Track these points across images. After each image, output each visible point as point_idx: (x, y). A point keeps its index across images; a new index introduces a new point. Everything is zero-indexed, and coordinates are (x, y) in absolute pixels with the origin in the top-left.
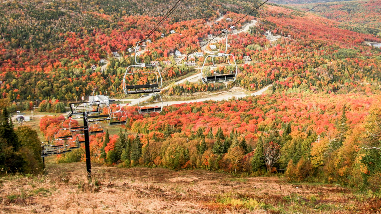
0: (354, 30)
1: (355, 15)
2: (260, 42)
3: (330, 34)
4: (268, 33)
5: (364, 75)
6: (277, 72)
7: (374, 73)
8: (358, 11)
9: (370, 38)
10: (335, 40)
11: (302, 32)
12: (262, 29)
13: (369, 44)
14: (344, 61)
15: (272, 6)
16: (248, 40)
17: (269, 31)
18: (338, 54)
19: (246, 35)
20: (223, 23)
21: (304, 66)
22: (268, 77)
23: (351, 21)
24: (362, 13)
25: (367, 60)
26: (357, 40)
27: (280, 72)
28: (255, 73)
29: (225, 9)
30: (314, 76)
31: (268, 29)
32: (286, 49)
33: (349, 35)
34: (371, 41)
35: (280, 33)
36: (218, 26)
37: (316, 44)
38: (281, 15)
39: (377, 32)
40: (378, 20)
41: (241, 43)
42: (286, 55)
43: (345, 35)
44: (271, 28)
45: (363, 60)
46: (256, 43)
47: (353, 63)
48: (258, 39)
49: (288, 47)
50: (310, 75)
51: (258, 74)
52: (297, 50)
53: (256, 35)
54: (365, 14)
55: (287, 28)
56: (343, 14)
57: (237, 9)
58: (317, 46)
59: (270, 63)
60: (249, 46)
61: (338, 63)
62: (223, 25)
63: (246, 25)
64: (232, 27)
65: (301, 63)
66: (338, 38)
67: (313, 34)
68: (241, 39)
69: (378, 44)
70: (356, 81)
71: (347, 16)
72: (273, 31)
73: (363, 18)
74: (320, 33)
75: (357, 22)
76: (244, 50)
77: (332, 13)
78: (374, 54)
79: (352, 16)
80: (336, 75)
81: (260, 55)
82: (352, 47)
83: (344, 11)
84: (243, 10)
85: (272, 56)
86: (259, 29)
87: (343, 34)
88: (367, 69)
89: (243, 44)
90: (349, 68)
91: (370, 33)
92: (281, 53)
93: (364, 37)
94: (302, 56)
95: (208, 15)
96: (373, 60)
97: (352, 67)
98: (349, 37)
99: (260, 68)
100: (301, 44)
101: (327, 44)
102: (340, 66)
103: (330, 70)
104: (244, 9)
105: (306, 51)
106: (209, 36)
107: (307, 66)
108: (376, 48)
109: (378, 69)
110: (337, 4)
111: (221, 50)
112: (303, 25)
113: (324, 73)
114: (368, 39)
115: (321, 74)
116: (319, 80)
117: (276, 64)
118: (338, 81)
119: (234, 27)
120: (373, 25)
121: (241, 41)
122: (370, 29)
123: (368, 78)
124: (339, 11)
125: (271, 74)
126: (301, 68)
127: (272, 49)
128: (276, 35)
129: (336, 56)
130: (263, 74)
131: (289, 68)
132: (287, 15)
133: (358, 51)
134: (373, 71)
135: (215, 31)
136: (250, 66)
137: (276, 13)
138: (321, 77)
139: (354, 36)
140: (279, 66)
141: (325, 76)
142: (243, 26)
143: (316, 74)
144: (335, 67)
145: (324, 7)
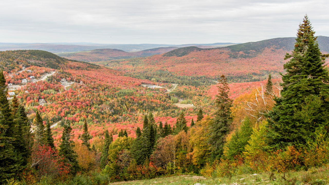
0: (135, 77)
1: (137, 67)
2: (55, 87)
3: (115, 80)
4: (64, 80)
5: (138, 107)
6: (66, 110)
7: (145, 106)
8: (139, 65)
9: (146, 82)
10: (118, 84)
11: (93, 79)
12: (58, 77)
13: (145, 86)
14: (123, 99)
15: (72, 62)
16: (45, 86)
17: (64, 79)
18: (119, 93)
19: (44, 83)
20: (23, 74)
21: (91, 104)
22: (58, 114)
23: (135, 72)
24: (142, 66)
25: (141, 96)
26: (136, 84)
27: (70, 110)
28: (48, 112)
29: (29, 64)
30: (98, 111)
31: (63, 78)
32: (77, 92)
33: (130, 80)
34: (147, 84)
35: (74, 80)
36: (18, 76)
37: (102, 87)
38: (79, 68)
39: (151, 78)
40: (153, 70)
41: (38, 89)
42: (76, 97)
43: (127, 80)
44: (66, 77)
45: (138, 97)
46: (51, 89)
47: (130, 100)
48: (54, 85)
49: (79, 90)
50: (95, 111)
51: (50, 113)
52: (86, 92)
53: (53, 82)
54: (144, 67)
55: (81, 76)
56: (129, 67)
57: (40, 64)
58: (103, 88)
59: (61, 103)
60: (45, 91)
61: (118, 100)
62: (23, 76)
63: (45, 75)
64: (31, 77)
65: (88, 102)
66: (121, 83)
67: (102, 80)
68: (39, 86)
69: (151, 86)
70: (132, 113)
71: (132, 69)
72: (68, 79)
73: (143, 69)
74: (108, 79)
75: (139, 72)
76: (40, 94)
77: (121, 67)
78: (146, 92)
79: (136, 68)
80: (116, 109)
81: (53, 97)
82: (131, 88)
83: (130, 65)
84: (46, 65)
85: (64, 98)
86: (56, 77)
87: (126, 80)
88: (140, 103)
89: (40, 90)
90: (127, 103)
91: (146, 78)
92: (72, 96)
93: (141, 82)
94: (90, 96)
95: (11, 68)
96: (145, 97)
97: (129, 102)
98: (130, 82)
99: (52, 108)
100: (90, 87)
101: (111, 87)
102: (120, 102)
103: (112, 106)
104: (47, 63)
105: (93, 93)
106: (9, 85)
107: (93, 104)
108: (149, 89)
109: (149, 103)
110: (125, 61)
111: (19, 96)
112: (95, 75)
113: (107, 108)
114: (144, 83)
115: (104, 109)
116: (103, 114)
117: (67, 104)
118: (118, 114)
119: (33, 76)
120: (150, 74)
121: (38, 88)
122: (147, 76)
123: (141, 110)
124: (126, 65)
125: (61, 112)
126: (88, 106)
127: (64, 92)
128: (70, 82)
129: (117, 95)
130: (55, 112)
131: (78, 106)
132: (84, 68)
133: (134, 90)
134: (145, 104)
135: (15, 80)
136: (44, 107)
137: (74, 66)
138: (104, 112)
139: (134, 81)
140: (69, 105)
141: (107, 111)
142: (42, 76)
143: (100, 110)
144: (116, 103)
145: (116, 63)
